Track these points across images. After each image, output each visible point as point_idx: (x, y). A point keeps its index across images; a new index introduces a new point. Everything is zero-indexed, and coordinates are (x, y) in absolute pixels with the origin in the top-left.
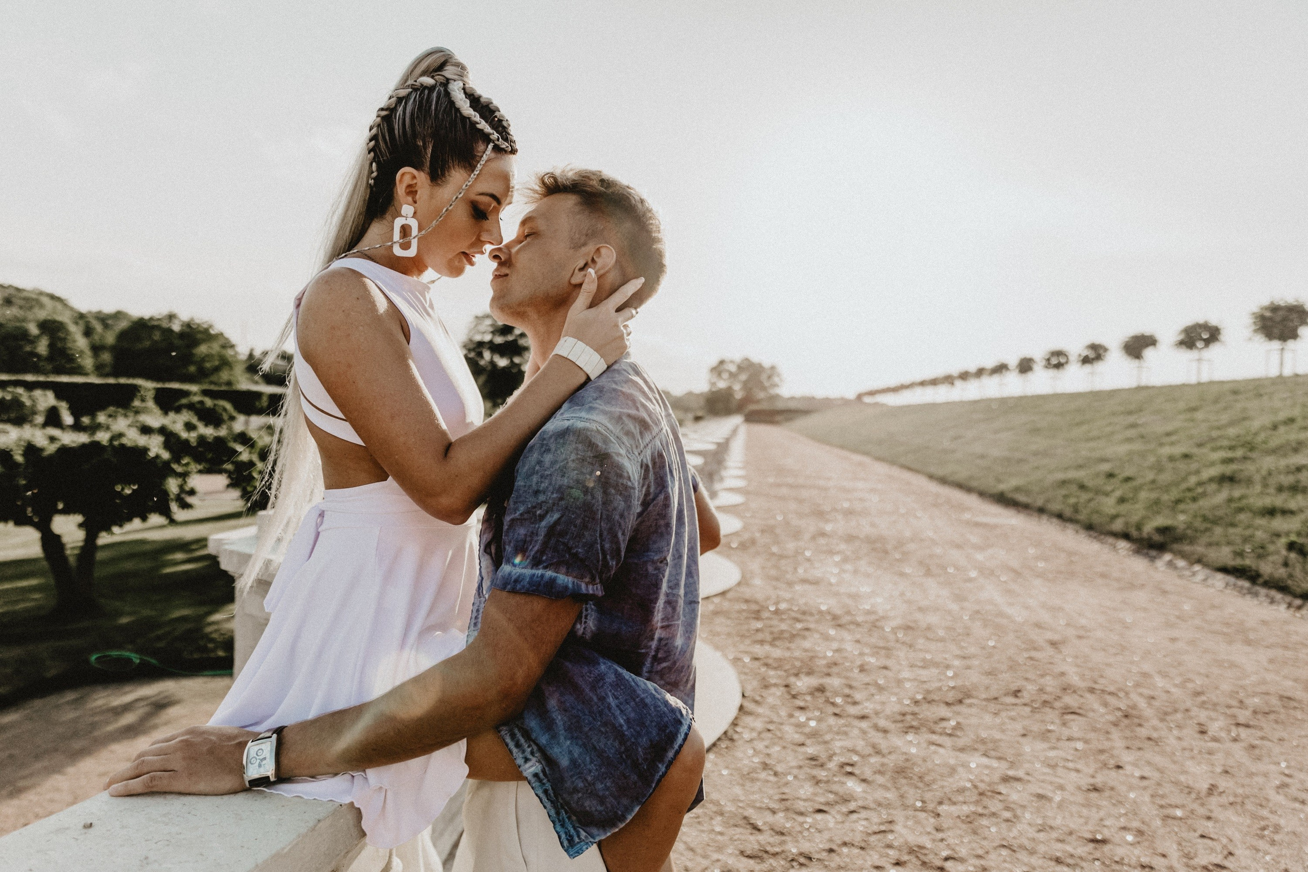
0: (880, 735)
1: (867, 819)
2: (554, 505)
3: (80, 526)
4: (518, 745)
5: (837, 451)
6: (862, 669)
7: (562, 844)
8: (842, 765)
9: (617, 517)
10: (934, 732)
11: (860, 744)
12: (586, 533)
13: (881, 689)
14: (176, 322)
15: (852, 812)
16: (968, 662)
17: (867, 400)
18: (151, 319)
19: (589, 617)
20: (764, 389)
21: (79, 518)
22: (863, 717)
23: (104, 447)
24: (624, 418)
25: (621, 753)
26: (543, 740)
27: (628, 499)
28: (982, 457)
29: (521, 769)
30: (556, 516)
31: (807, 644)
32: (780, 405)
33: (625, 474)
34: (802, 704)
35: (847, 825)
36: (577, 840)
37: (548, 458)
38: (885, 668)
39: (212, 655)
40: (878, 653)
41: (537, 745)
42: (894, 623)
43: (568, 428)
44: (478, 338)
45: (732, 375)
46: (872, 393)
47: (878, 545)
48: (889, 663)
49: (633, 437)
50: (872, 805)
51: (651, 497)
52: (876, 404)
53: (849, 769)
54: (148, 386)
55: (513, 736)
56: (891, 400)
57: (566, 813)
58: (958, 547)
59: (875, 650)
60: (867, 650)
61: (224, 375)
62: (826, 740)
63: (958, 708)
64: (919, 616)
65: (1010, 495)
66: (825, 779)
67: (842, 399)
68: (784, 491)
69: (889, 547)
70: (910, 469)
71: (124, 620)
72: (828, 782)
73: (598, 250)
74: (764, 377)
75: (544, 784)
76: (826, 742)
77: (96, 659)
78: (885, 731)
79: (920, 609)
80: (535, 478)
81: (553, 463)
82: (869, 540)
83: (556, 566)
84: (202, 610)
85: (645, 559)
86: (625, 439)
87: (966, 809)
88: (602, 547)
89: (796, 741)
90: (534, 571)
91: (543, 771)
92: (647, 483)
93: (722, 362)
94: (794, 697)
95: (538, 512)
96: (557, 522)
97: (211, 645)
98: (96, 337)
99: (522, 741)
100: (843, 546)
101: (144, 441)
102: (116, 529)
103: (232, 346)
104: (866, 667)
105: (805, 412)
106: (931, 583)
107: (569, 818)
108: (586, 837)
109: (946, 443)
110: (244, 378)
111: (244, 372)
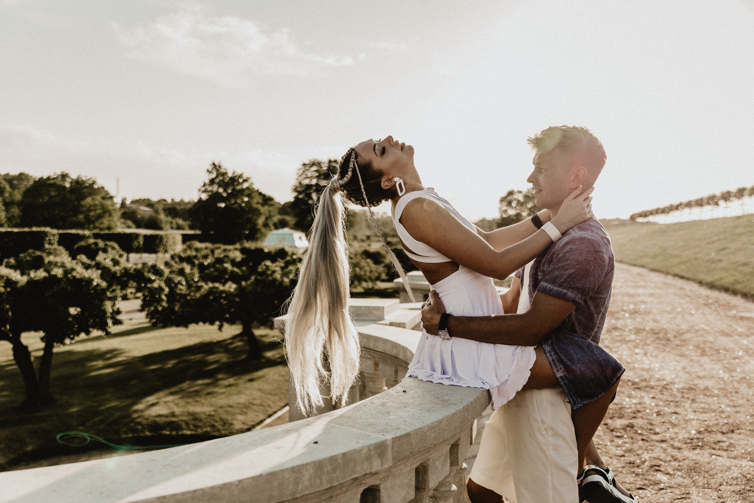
0: (676, 451)
1: (671, 492)
2: (573, 266)
3: (42, 339)
4: (555, 364)
6: (658, 414)
8: (652, 466)
10: (714, 449)
11: (663, 456)
13: (674, 425)
14: (68, 180)
15: (662, 489)
16: (738, 409)
18: (49, 178)
21: (42, 334)
22: (662, 441)
23: (60, 279)
28: (745, 264)
29: (556, 374)
34: (618, 434)
35: (659, 495)
36: (577, 402)
38: (676, 413)
39: (142, 435)
40: (669, 404)
41: (563, 365)
42: (680, 386)
44: (306, 182)
45: (519, 203)
46: (645, 215)
47: (661, 335)
48: (677, 410)
50: (675, 486)
52: (648, 223)
53: (657, 468)
54: (53, 232)
55: (553, 361)
56: (661, 219)
57: (573, 393)
58: (728, 335)
59: (667, 403)
60: (661, 403)
61: (106, 222)
62: (639, 453)
63: (730, 435)
64: (696, 381)
66: (641, 473)
67: (618, 219)
69: (670, 336)
70: (682, 277)
71: (74, 410)
72: (643, 474)
73: (578, 170)
75: (564, 381)
76: (638, 455)
77: (60, 438)
78: (679, 449)
79: (699, 377)
82: (653, 332)
84: (128, 402)
87: (738, 488)
89: (617, 454)
90: (558, 289)
91: (565, 376)
93: (511, 193)
94: (612, 431)
96: (573, 273)
97: (139, 427)
98: (7, 195)
99: (557, 363)
100: (633, 337)
101: (87, 274)
102: (67, 341)
103: (111, 198)
104: (662, 413)
106: (705, 360)
109: (713, 254)
110: (120, 223)
111: (120, 218)
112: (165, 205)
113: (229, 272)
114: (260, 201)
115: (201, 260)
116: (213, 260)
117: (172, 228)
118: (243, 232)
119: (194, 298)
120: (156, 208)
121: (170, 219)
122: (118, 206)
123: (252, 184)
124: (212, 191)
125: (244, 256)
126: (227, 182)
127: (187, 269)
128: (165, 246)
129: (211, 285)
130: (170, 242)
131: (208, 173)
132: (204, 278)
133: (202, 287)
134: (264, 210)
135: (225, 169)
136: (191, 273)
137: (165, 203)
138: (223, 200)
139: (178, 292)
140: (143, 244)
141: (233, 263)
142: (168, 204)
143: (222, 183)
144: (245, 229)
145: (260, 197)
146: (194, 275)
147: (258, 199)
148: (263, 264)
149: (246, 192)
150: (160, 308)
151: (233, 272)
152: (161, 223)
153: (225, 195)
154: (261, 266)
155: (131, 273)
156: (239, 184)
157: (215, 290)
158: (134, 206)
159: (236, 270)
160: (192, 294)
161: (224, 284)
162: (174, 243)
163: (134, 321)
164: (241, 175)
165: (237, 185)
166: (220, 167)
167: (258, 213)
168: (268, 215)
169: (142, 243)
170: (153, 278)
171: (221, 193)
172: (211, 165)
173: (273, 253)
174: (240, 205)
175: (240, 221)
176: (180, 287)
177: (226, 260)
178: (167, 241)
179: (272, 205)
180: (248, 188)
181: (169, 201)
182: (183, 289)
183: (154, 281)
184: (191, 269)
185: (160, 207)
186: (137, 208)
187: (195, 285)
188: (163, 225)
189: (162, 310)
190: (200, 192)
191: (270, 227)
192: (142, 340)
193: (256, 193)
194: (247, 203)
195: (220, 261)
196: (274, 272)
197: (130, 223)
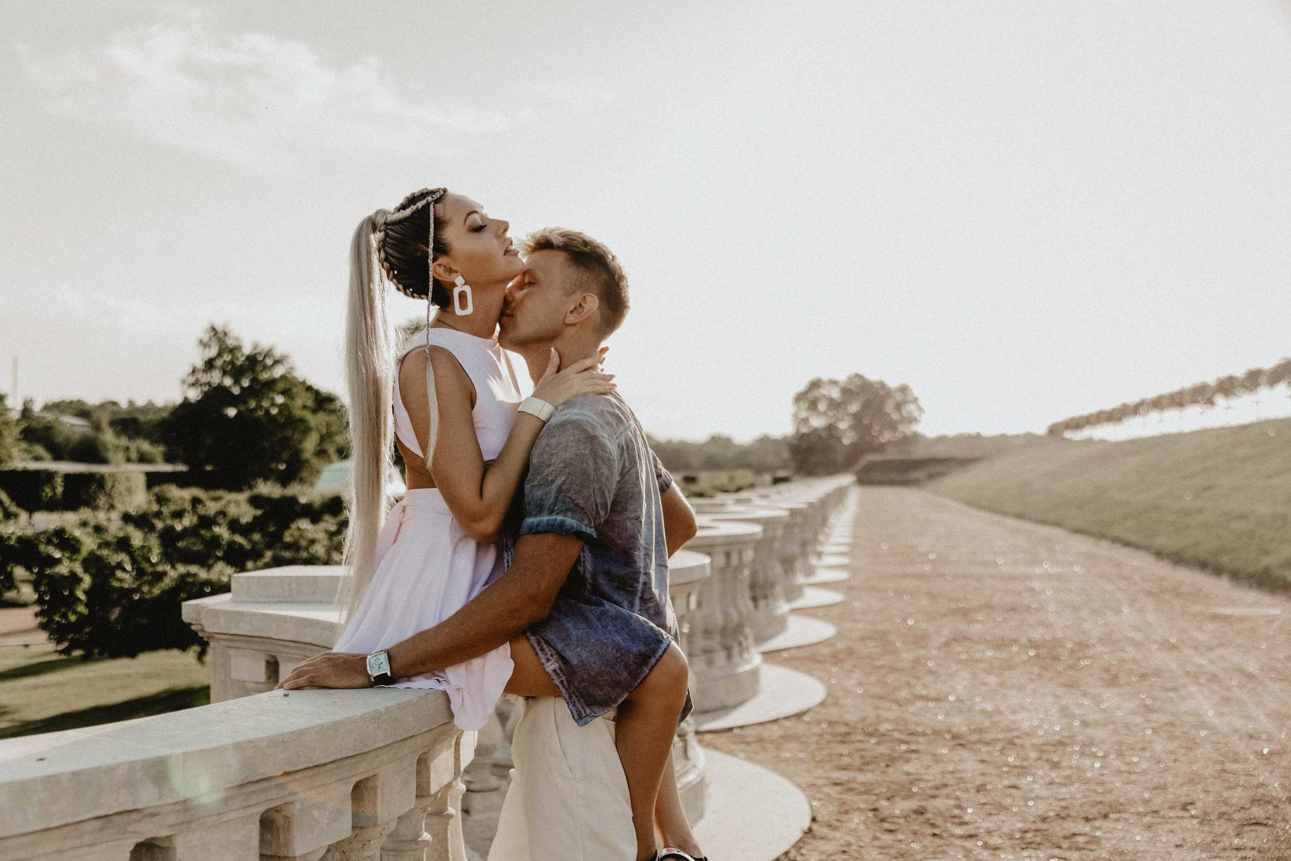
0: (989, 852)
2: (561, 471)
4: (542, 650)
5: (1010, 522)
6: (980, 789)
7: (573, 717)
9: (604, 480)
10: (1060, 847)
12: (584, 491)
16: (1133, 778)
17: (1068, 435)
19: (586, 562)
20: (892, 426)
22: (970, 837)
24: (607, 415)
25: (617, 658)
26: (560, 646)
27: (610, 468)
28: (1243, 517)
29: (545, 666)
30: (563, 479)
31: (907, 768)
32: (920, 453)
33: (608, 450)
34: (892, 826)
36: (584, 715)
37: (553, 441)
38: (1014, 787)
40: (1008, 772)
41: (555, 650)
42: (1042, 740)
43: (566, 420)
45: (834, 405)
46: (1077, 424)
48: (1020, 781)
49: (612, 426)
51: (627, 470)
52: (1089, 441)
55: (539, 643)
57: (577, 697)
58: (1172, 647)
59: (1005, 769)
60: (993, 770)
63: (1098, 823)
65: (1278, 573)
68: (908, 584)
69: (1062, 651)
70: (1127, 544)
73: (584, 297)
74: (889, 407)
75: (560, 677)
78: (996, 849)
80: (545, 456)
81: (558, 445)
83: (565, 512)
85: (625, 517)
86: (607, 427)
88: (595, 501)
90: (549, 518)
91: (560, 668)
92: (623, 459)
93: (815, 384)
94: (883, 820)
95: (550, 479)
96: (564, 483)
99: (545, 646)
104: (987, 787)
105: (964, 463)
107: (578, 700)
108: (590, 713)
109: (1187, 498)
110: (19, 450)
111: (19, 440)
112: (114, 413)
113: (223, 543)
114: (310, 403)
115: (169, 522)
116: (195, 520)
117: (129, 460)
118: (273, 466)
119: (148, 597)
120: (95, 419)
121: (124, 441)
122: (15, 415)
123: (292, 368)
124: (209, 384)
125: (259, 512)
126: (241, 365)
127: (137, 538)
128: (110, 496)
129: (181, 569)
130: (120, 487)
131: (201, 348)
132: (172, 555)
133: (164, 574)
134: (316, 421)
135: (237, 339)
136: (143, 547)
137: (115, 408)
138: (234, 401)
139: (116, 584)
140: (64, 492)
141: (234, 526)
142: (120, 411)
143: (229, 367)
144: (279, 460)
145: (309, 395)
146: (150, 550)
147: (302, 400)
148: (294, 526)
149: (281, 386)
150: (73, 618)
151: (231, 544)
152: (107, 449)
153: (236, 391)
154: (290, 531)
155: (12, 546)
156: (265, 368)
157: (190, 580)
158: (49, 416)
159: (239, 539)
160: (145, 589)
161: (209, 567)
162: (129, 491)
163: (33, 650)
164: (270, 350)
165: (262, 371)
166: (225, 334)
167: (304, 428)
168: (324, 431)
169: (60, 490)
170: (57, 555)
171: (230, 387)
172: (206, 331)
173: (318, 504)
174: (267, 412)
175: (266, 444)
176: (119, 574)
177: (220, 519)
178: (113, 487)
179: (333, 412)
180: (283, 377)
181: (124, 405)
182: (126, 578)
183: (58, 561)
184: (145, 539)
185: (105, 418)
186: (57, 419)
187: (150, 570)
188: (110, 455)
189: (77, 620)
190: (185, 387)
191: (329, 456)
192: (45, 686)
193: (300, 386)
194: (283, 407)
195: (206, 522)
196: (313, 542)
197: (40, 450)
